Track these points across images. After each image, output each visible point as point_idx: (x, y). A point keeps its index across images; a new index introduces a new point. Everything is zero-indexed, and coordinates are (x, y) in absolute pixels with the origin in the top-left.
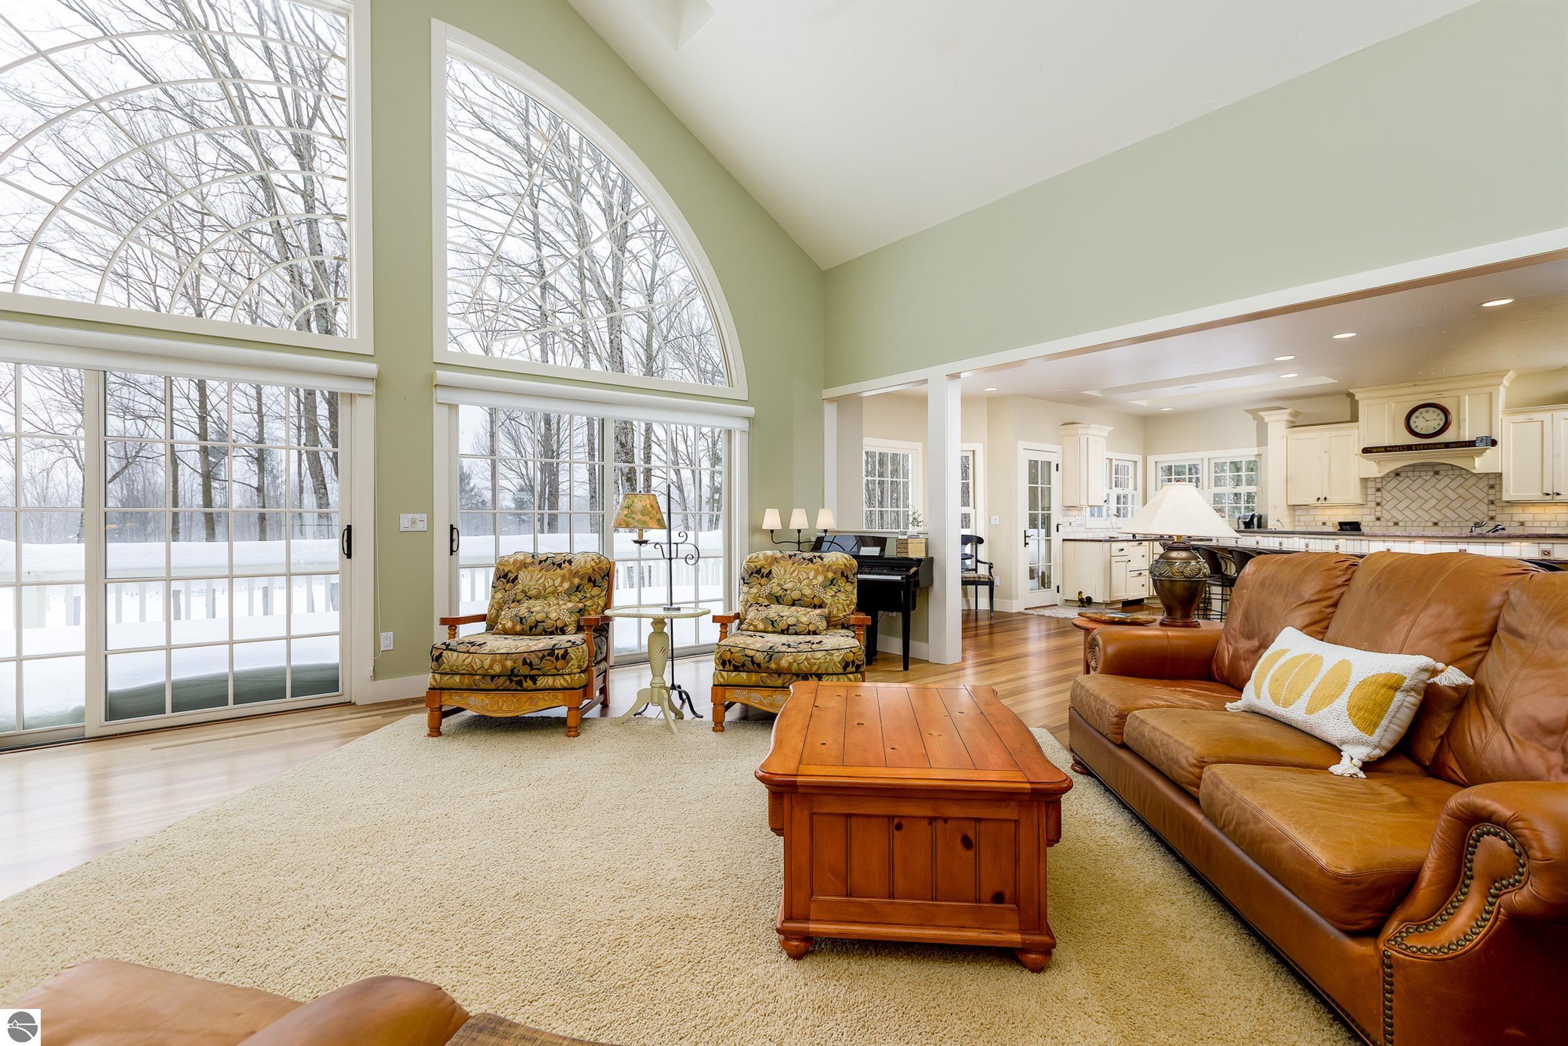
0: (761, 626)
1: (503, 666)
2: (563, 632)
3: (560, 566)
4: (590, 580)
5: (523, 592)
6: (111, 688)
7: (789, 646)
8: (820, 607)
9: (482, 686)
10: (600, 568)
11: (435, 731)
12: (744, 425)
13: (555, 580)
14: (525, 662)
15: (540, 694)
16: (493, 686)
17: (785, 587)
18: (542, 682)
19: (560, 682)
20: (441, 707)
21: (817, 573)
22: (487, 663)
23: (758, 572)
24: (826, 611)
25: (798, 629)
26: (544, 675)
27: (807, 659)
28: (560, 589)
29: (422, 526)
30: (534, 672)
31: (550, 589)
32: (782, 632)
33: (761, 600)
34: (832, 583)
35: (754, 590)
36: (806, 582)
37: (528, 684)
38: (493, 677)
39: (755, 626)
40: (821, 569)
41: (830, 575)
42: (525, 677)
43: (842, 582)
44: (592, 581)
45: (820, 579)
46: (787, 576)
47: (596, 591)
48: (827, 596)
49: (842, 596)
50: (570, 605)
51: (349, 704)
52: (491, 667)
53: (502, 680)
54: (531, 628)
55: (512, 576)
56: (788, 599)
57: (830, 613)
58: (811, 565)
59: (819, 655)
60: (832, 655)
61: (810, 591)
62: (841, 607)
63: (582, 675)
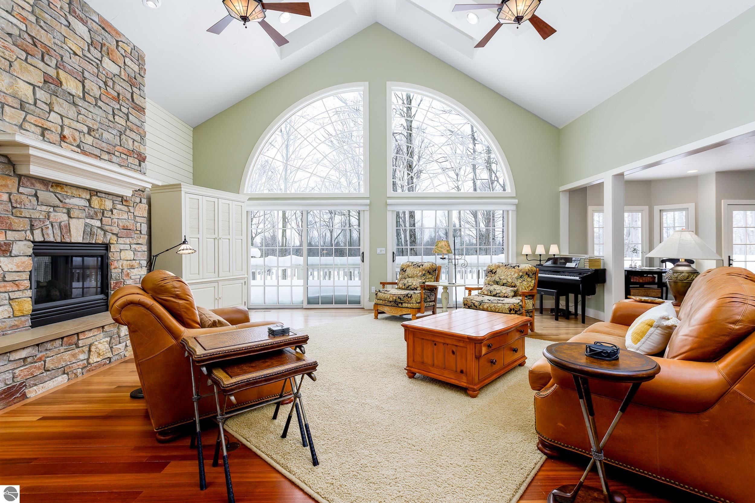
0: (486, 293)
1: (393, 298)
2: (416, 290)
3: (419, 266)
4: (428, 272)
5: (407, 275)
6: (309, 296)
7: (489, 300)
8: (514, 287)
9: (388, 304)
10: (432, 268)
11: (376, 317)
12: (514, 208)
13: (418, 272)
14: (399, 298)
15: (404, 309)
16: (390, 305)
17: (501, 278)
18: (404, 305)
19: (409, 306)
20: (378, 310)
21: (515, 272)
22: (388, 297)
23: (491, 271)
24: (515, 289)
25: (500, 295)
26: (405, 303)
27: (494, 306)
28: (418, 275)
29: (384, 252)
30: (401, 301)
31: (415, 275)
32: (494, 296)
33: (491, 283)
34: (521, 277)
35: (489, 279)
36: (510, 276)
37: (400, 305)
38: (390, 302)
39: (484, 293)
40: (517, 271)
41: (521, 274)
42: (399, 303)
43: (526, 277)
44: (429, 272)
45: (516, 275)
46: (503, 273)
47: (430, 276)
48: (518, 284)
49: (525, 283)
50: (420, 280)
51: (363, 308)
52: (389, 298)
53: (393, 303)
54: (407, 287)
55: (405, 270)
56: (501, 283)
57: (517, 289)
58: (513, 269)
59: (499, 305)
60: (505, 305)
61: (510, 280)
62: (523, 287)
63: (417, 304)
